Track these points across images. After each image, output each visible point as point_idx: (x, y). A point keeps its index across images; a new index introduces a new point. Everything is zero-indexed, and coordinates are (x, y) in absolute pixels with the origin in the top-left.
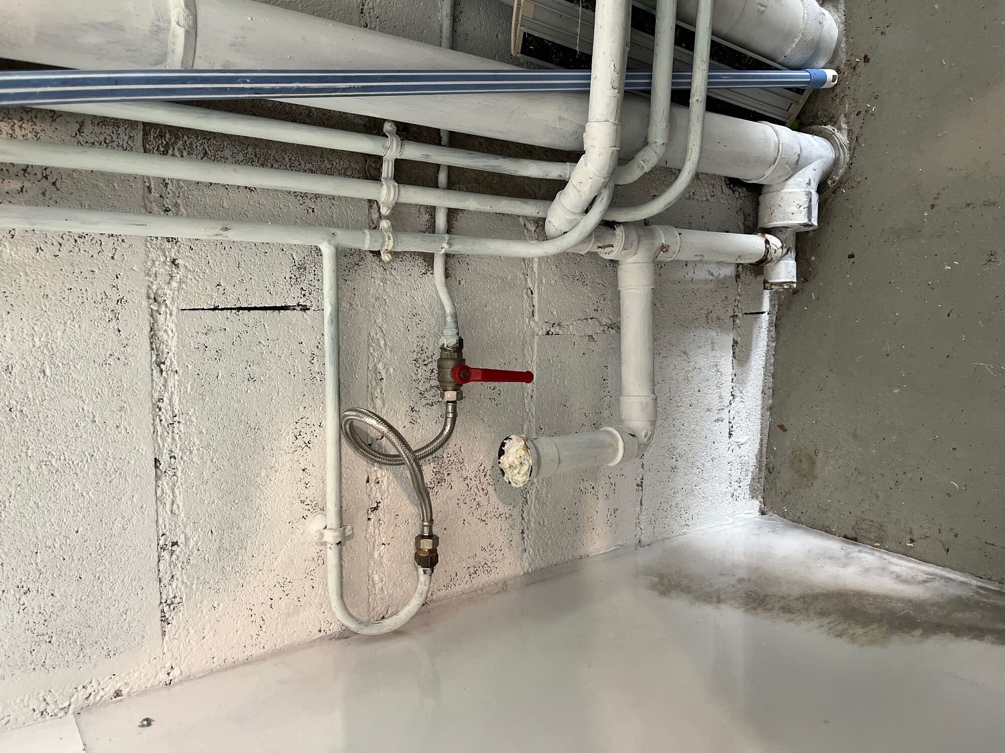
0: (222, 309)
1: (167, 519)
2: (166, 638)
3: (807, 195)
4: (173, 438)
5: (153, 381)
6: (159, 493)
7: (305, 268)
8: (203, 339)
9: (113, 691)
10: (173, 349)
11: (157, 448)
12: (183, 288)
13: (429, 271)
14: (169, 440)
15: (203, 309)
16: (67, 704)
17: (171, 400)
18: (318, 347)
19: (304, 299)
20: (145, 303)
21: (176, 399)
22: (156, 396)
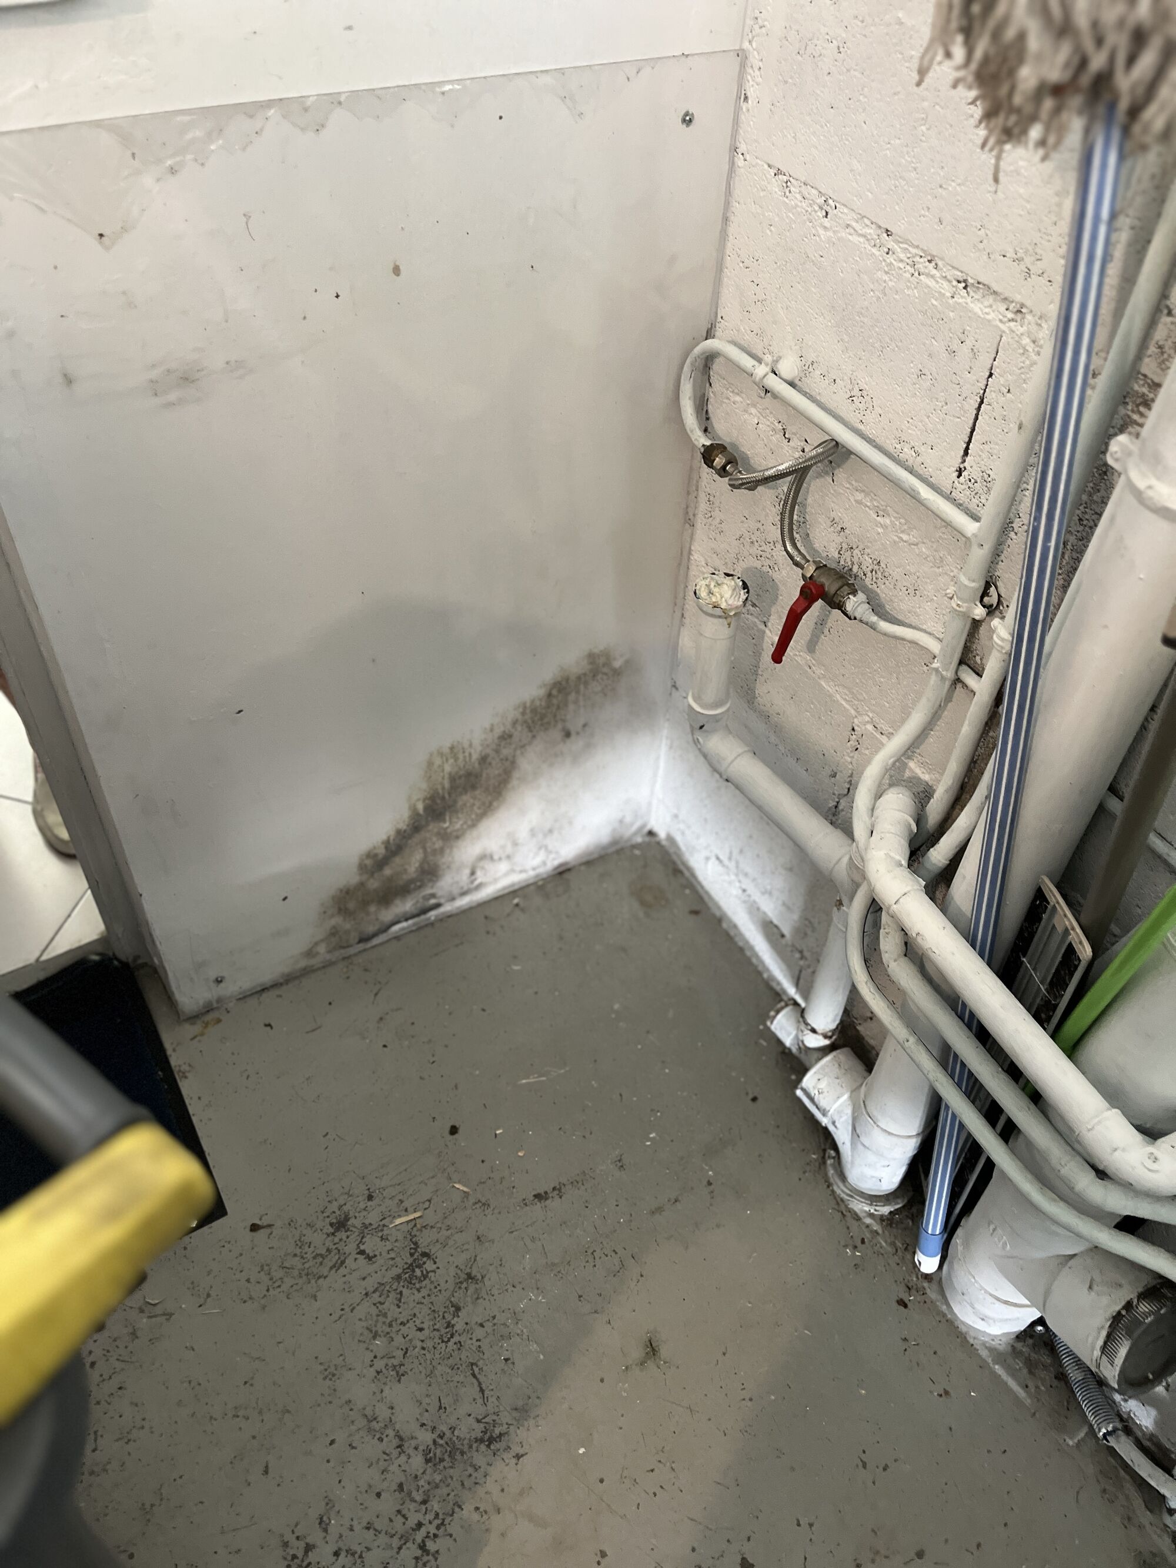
0: (988, 380)
1: (844, 217)
2: (766, 166)
4: (902, 261)
5: (953, 267)
6: (866, 220)
10: (972, 305)
11: (900, 240)
14: (902, 256)
15: (994, 360)
17: (933, 277)
20: (1019, 298)
21: (931, 283)
22: (940, 263)
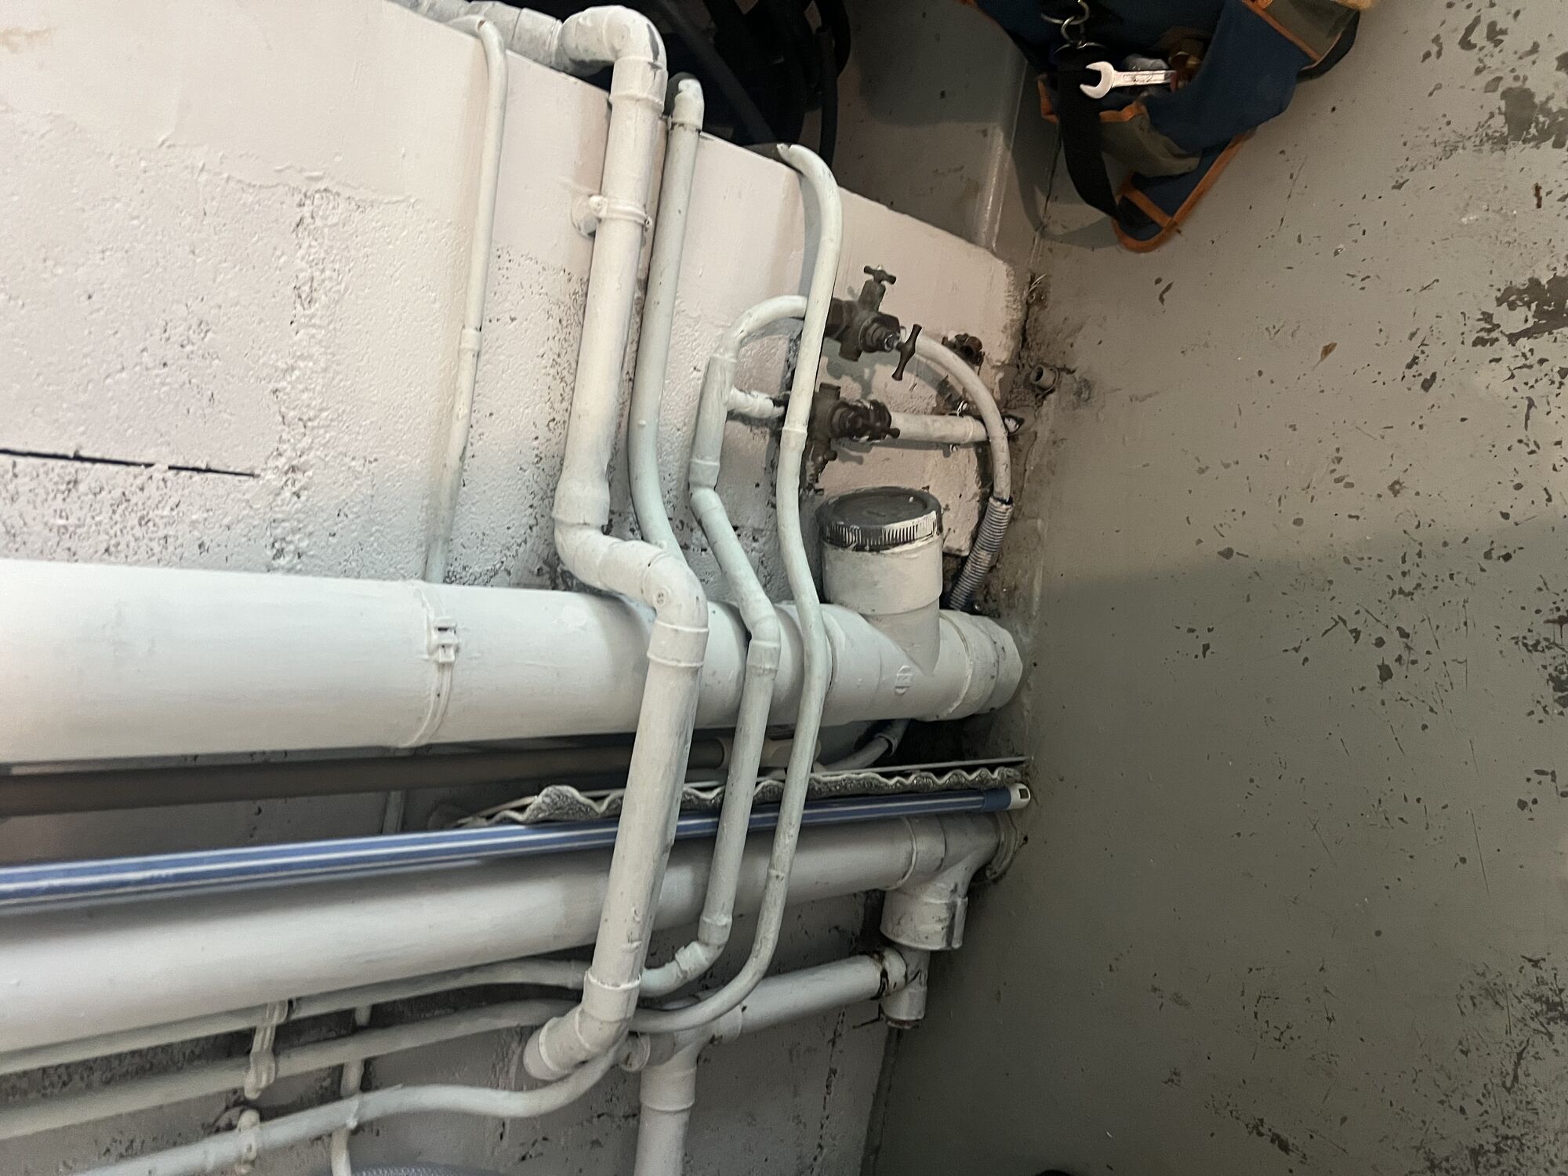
3: (950, 908)
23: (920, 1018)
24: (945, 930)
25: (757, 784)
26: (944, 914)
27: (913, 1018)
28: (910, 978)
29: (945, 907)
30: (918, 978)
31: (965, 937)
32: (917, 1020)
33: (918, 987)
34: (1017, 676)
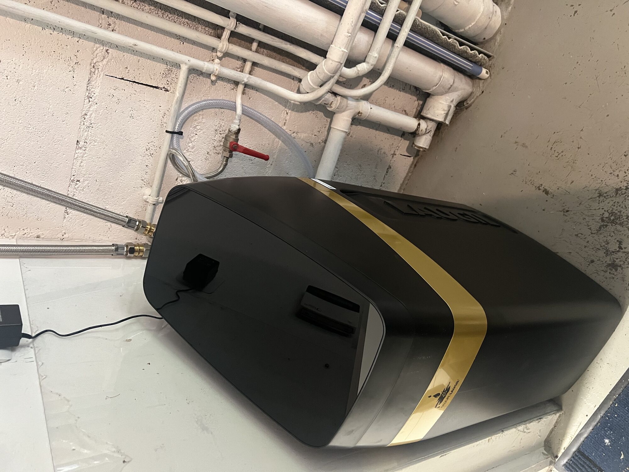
0: (125, 80)
2: (65, 220)
3: (449, 107)
5: (84, 105)
7: (172, 71)
8: (112, 92)
9: (36, 235)
10: (97, 92)
11: (79, 136)
12: (108, 65)
13: (235, 88)
14: (86, 134)
15: (116, 78)
16: (14, 234)
17: (91, 116)
18: (168, 111)
19: (167, 86)
20: (88, 67)
21: (93, 116)
22: (84, 112)
23: (427, 148)
24: (445, 114)
25: (397, 11)
26: (446, 109)
27: (424, 147)
28: (428, 131)
29: (447, 105)
30: (430, 133)
31: (451, 122)
32: (425, 148)
33: (429, 136)
34: (498, 26)
